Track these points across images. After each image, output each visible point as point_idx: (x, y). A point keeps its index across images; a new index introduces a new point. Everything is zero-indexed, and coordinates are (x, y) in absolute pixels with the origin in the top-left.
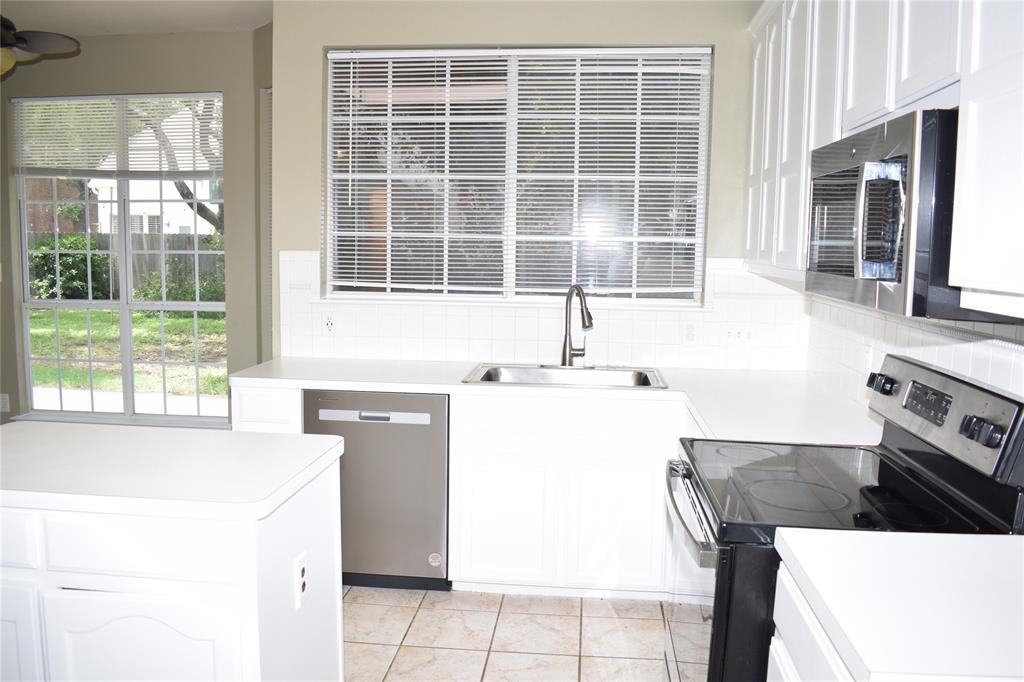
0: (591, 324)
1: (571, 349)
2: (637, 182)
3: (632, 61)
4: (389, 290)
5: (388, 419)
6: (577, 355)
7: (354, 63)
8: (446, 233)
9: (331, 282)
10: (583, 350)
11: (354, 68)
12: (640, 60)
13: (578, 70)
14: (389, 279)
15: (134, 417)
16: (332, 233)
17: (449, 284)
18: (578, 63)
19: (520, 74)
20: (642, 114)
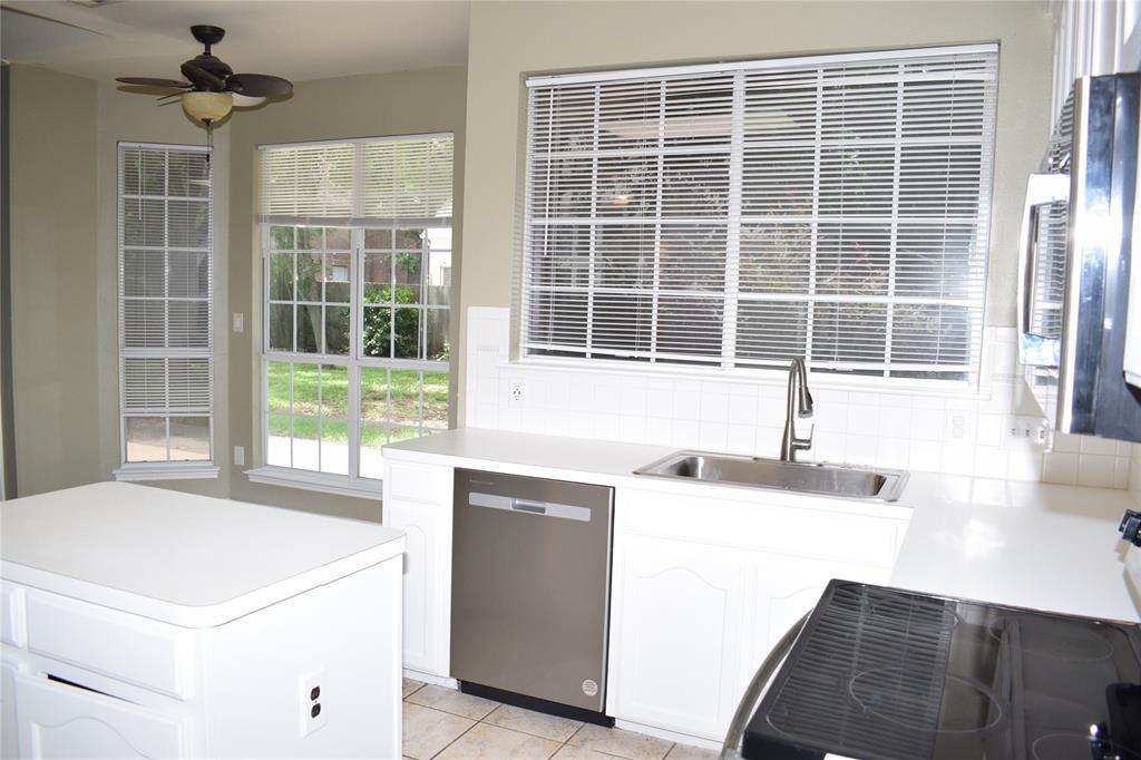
0: (810, 408)
1: (794, 439)
2: (894, 225)
3: (892, 68)
4: (588, 355)
5: (543, 510)
6: (800, 448)
7: (555, 90)
8: (656, 289)
9: (525, 345)
10: (809, 441)
11: (555, 96)
12: (901, 65)
13: (820, 83)
14: (589, 342)
15: (358, 480)
16: (528, 287)
17: (657, 350)
18: (820, 74)
19: (748, 93)
20: (903, 136)
